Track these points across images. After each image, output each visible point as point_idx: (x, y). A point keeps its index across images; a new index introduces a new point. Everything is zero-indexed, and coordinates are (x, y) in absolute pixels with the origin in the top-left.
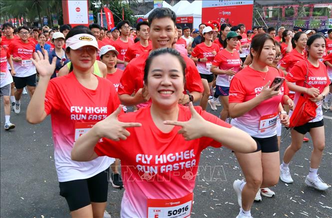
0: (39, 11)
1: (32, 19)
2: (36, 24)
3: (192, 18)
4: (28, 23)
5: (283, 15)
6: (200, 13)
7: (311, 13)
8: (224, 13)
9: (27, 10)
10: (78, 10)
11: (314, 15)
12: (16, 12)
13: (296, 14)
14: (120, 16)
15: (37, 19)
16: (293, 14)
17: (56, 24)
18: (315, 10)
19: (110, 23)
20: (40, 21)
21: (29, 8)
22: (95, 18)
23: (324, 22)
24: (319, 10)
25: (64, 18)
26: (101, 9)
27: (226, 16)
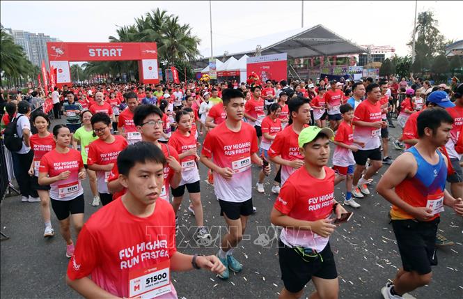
0: (120, 69)
1: (114, 76)
2: (118, 79)
3: (239, 72)
4: (112, 79)
5: (312, 64)
6: (245, 68)
7: (334, 62)
8: (264, 68)
9: (111, 68)
10: (150, 68)
11: (337, 64)
12: (102, 70)
13: (322, 63)
14: (183, 71)
15: (118, 75)
16: (320, 63)
17: (133, 79)
18: (337, 59)
19: (176, 78)
20: (121, 77)
21: (112, 67)
22: (164, 74)
23: (345, 69)
24: (341, 59)
25: (140, 74)
26: (168, 66)
27: (265, 70)
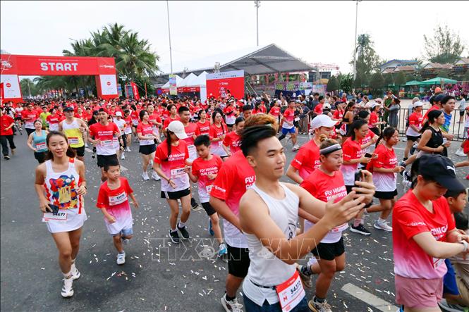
0: (76, 84)
1: (70, 91)
2: (74, 95)
3: (199, 88)
4: (67, 94)
5: (267, 81)
6: (205, 84)
7: (287, 78)
8: (223, 84)
9: (66, 83)
10: (109, 84)
11: (290, 80)
12: (56, 86)
13: (277, 80)
14: (143, 87)
15: (75, 91)
16: (274, 79)
17: (91, 94)
18: (290, 76)
19: (136, 94)
20: (77, 93)
21: (68, 82)
22: (123, 90)
23: (297, 85)
24: (293, 76)
25: (97, 89)
26: (127, 81)
27: (224, 86)
